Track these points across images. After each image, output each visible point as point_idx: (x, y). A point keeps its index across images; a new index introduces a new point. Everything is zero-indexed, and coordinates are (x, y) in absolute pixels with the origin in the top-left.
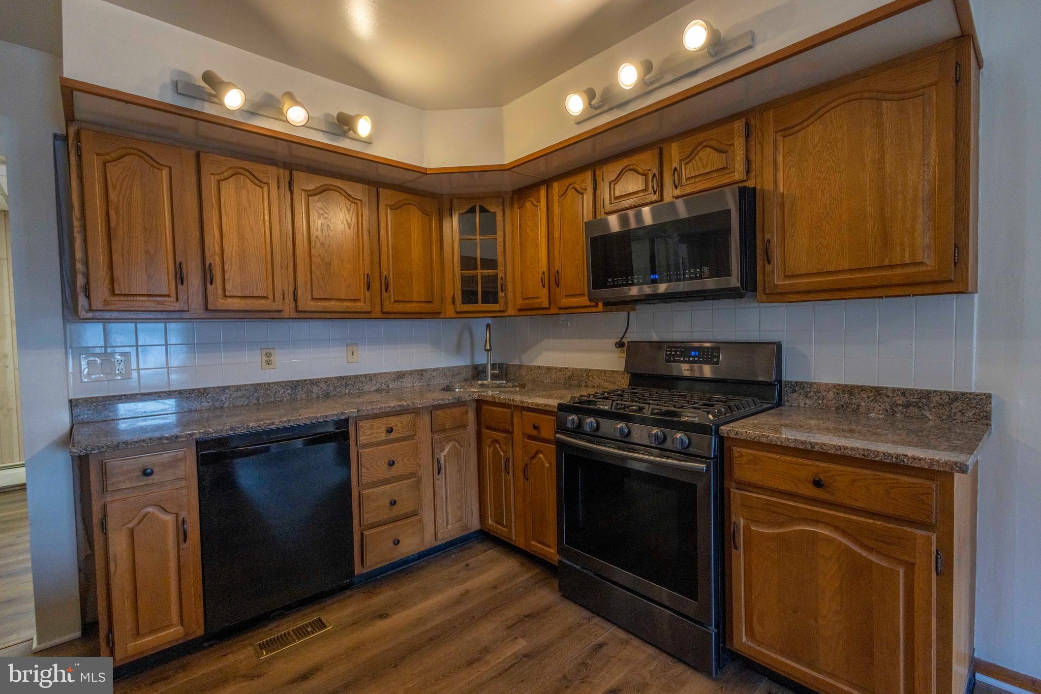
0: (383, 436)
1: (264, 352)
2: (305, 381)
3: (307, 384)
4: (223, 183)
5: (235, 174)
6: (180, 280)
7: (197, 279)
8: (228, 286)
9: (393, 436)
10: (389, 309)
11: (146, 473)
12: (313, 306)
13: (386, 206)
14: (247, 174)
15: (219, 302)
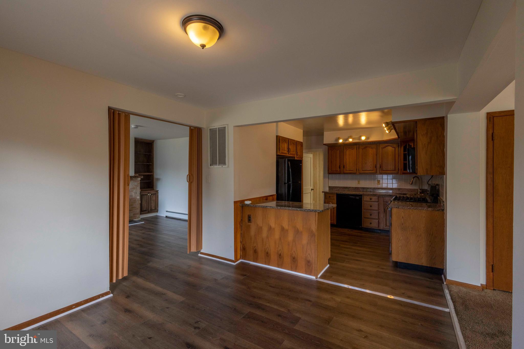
0: (369, 200)
4: (347, 151)
5: (349, 148)
6: (339, 168)
7: (342, 168)
8: (347, 169)
9: (371, 200)
10: (381, 172)
11: (330, 197)
12: (362, 172)
13: (381, 148)
14: (351, 148)
15: (346, 172)
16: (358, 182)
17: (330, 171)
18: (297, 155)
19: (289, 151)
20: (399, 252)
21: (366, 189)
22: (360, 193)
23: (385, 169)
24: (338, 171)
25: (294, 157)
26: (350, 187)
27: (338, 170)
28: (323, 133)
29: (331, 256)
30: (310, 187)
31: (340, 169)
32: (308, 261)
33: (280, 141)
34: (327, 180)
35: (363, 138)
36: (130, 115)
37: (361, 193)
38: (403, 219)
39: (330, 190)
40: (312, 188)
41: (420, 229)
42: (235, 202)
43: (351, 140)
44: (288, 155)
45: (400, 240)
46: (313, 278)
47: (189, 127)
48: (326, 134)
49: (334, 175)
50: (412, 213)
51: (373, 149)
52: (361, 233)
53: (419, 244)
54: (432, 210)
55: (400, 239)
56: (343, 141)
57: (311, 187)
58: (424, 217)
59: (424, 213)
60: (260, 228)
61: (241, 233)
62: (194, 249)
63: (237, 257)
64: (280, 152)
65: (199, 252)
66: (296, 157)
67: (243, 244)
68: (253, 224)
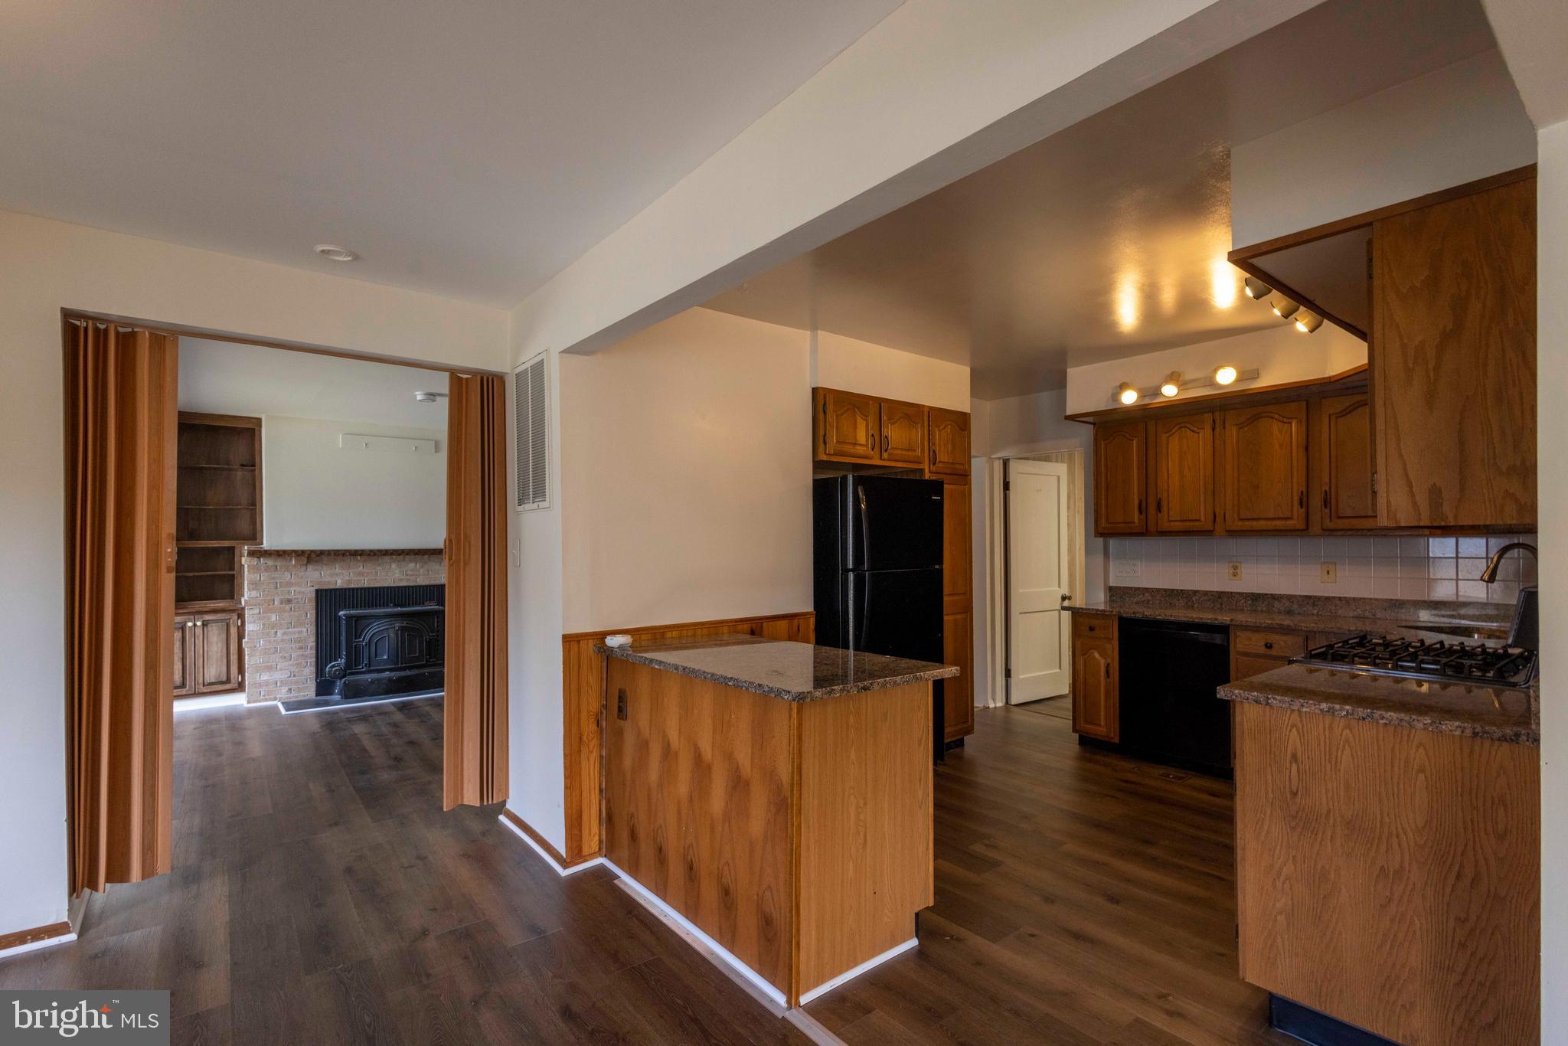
0: (1262, 650)
1: (1231, 564)
2: (1266, 594)
3: (1268, 598)
4: (1170, 438)
5: (1180, 428)
6: (1140, 512)
7: (1152, 510)
8: (1171, 513)
9: (1273, 652)
10: (1331, 526)
11: (1092, 629)
12: (1239, 525)
13: (1330, 416)
14: (1188, 425)
15: (1165, 525)
16: (1232, 571)
17: (1103, 523)
18: (933, 460)
19: (884, 447)
20: (1279, 940)
21: (1266, 603)
22: (1216, 619)
23: (1348, 512)
24: (1134, 522)
25: (922, 471)
26: (1195, 592)
27: (1136, 521)
28: (1066, 372)
30: (1058, 589)
31: (1143, 516)
32: (765, 916)
33: (830, 408)
34: (1099, 559)
35: (1226, 377)
36: (177, 338)
37: (1224, 618)
38: (1294, 767)
39: (1113, 601)
40: (1065, 591)
41: (1398, 836)
42: (568, 639)
43: (1170, 391)
44: (878, 462)
45: (1282, 878)
47: (447, 374)
48: (1076, 375)
49: (1128, 543)
50: (1347, 741)
51: (1291, 423)
52: (1213, 794)
53: (1392, 920)
54: (1468, 732)
55: (1279, 873)
56: (1142, 396)
57: (1059, 587)
58: (1422, 770)
59: (1420, 745)
60: (643, 746)
61: (601, 757)
62: (471, 797)
63: (580, 850)
64: (830, 449)
65: (501, 807)
66: (927, 471)
67: (608, 802)
68: (627, 725)
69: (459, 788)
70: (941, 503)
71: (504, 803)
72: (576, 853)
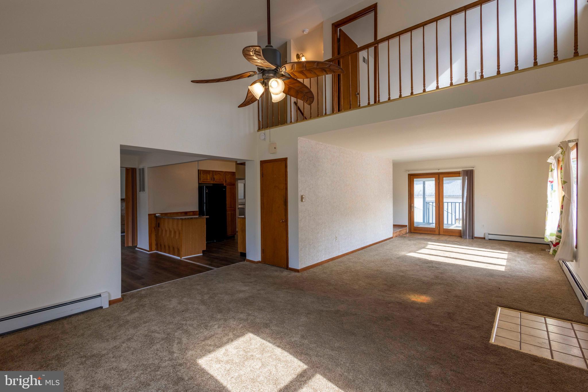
18: (226, 182)
19: (214, 180)
25: (223, 184)
29: (206, 249)
32: (178, 249)
33: (202, 173)
42: (149, 215)
44: (213, 183)
46: (179, 258)
47: (125, 168)
60: (162, 231)
61: (155, 234)
62: (130, 244)
63: (152, 249)
64: (201, 181)
65: (136, 247)
66: (224, 184)
67: (157, 241)
68: (160, 228)
69: (128, 243)
70: (226, 191)
71: (136, 246)
72: (151, 249)
